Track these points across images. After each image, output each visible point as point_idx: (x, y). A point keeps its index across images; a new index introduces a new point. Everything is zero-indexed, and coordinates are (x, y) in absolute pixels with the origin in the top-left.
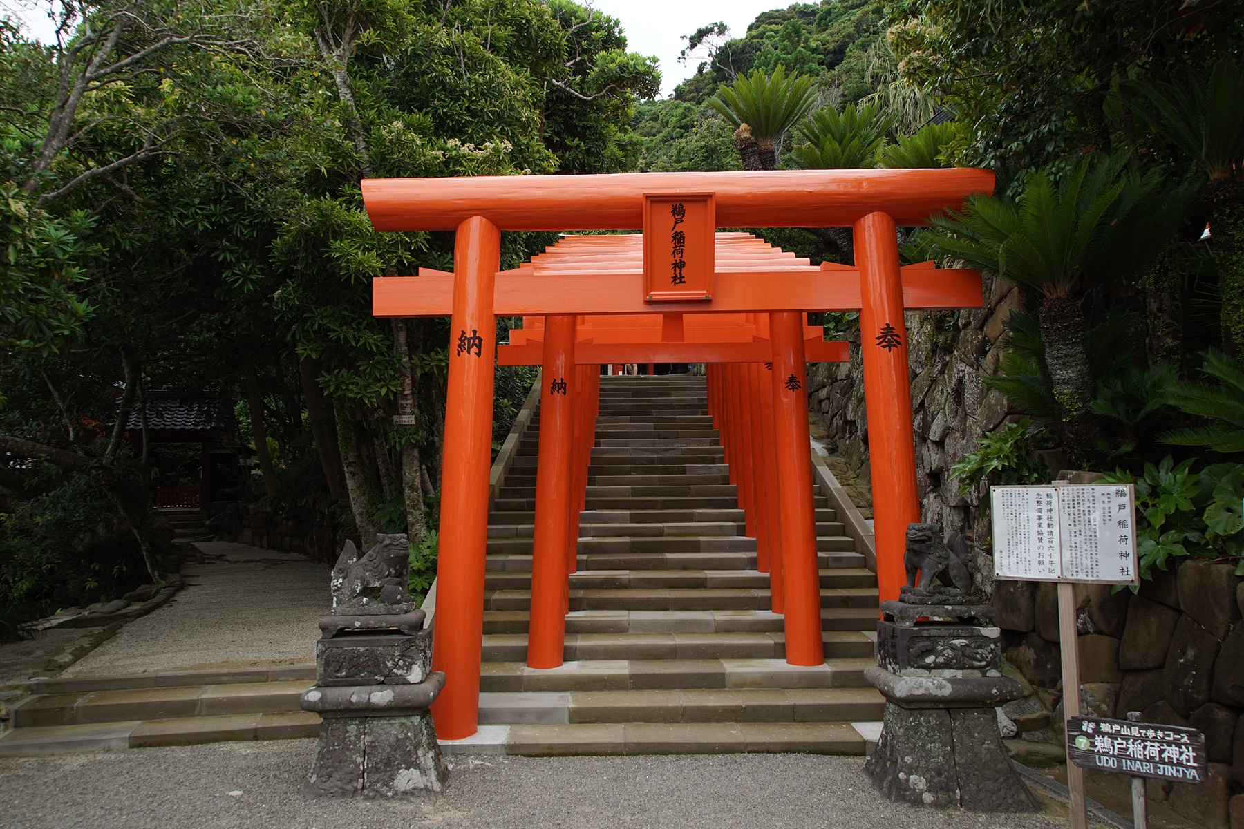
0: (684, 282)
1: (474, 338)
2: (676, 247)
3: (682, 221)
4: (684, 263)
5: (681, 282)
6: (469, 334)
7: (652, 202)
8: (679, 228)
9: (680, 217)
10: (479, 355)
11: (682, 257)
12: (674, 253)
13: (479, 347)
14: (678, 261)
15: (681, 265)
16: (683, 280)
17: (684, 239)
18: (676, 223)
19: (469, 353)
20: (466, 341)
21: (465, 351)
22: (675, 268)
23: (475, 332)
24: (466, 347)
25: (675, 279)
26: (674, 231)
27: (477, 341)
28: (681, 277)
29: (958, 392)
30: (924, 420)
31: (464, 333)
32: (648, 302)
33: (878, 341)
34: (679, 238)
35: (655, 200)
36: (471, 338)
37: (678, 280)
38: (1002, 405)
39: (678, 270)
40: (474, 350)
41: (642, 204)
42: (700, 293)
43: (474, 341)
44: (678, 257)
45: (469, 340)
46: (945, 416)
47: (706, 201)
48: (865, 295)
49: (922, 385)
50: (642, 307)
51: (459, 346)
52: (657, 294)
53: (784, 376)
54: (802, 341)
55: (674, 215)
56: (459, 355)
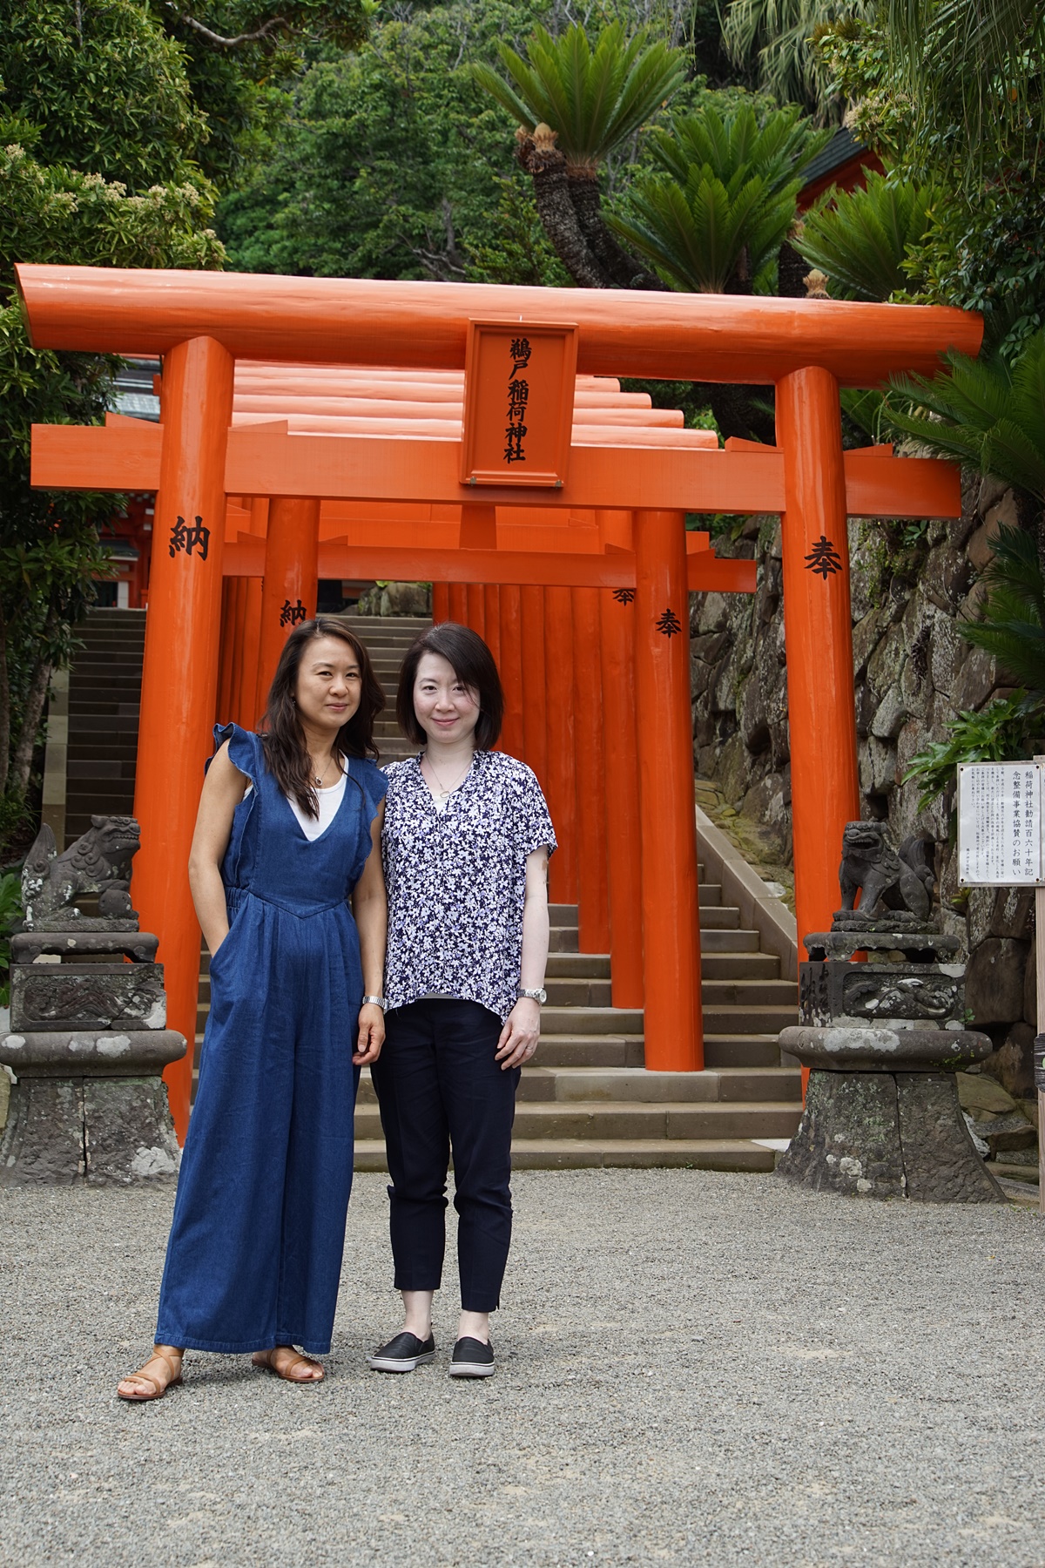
0: (523, 459)
1: (199, 529)
2: (514, 403)
3: (525, 365)
4: (525, 429)
5: (519, 458)
6: (190, 523)
7: (482, 334)
8: (520, 375)
9: (522, 358)
10: (204, 556)
11: (522, 420)
12: (510, 412)
13: (205, 544)
14: (516, 426)
15: (518, 432)
16: (522, 455)
17: (526, 394)
18: (516, 367)
19: (189, 551)
20: (185, 534)
21: (183, 550)
22: (510, 435)
23: (199, 520)
24: (185, 543)
25: (509, 452)
26: (513, 380)
27: (202, 535)
28: (519, 451)
29: (922, 652)
30: (865, 701)
31: (181, 520)
32: (466, 487)
33: (808, 562)
34: (519, 391)
35: (488, 331)
36: (194, 529)
37: (514, 455)
38: (989, 673)
39: (515, 440)
40: (198, 548)
41: (465, 334)
42: (548, 477)
43: (198, 535)
44: (516, 419)
45: (190, 531)
46: (900, 694)
47: (564, 337)
48: (790, 491)
49: (863, 641)
50: (455, 494)
51: (173, 541)
52: (482, 475)
53: (656, 612)
54: (685, 557)
55: (514, 355)
56: (172, 554)
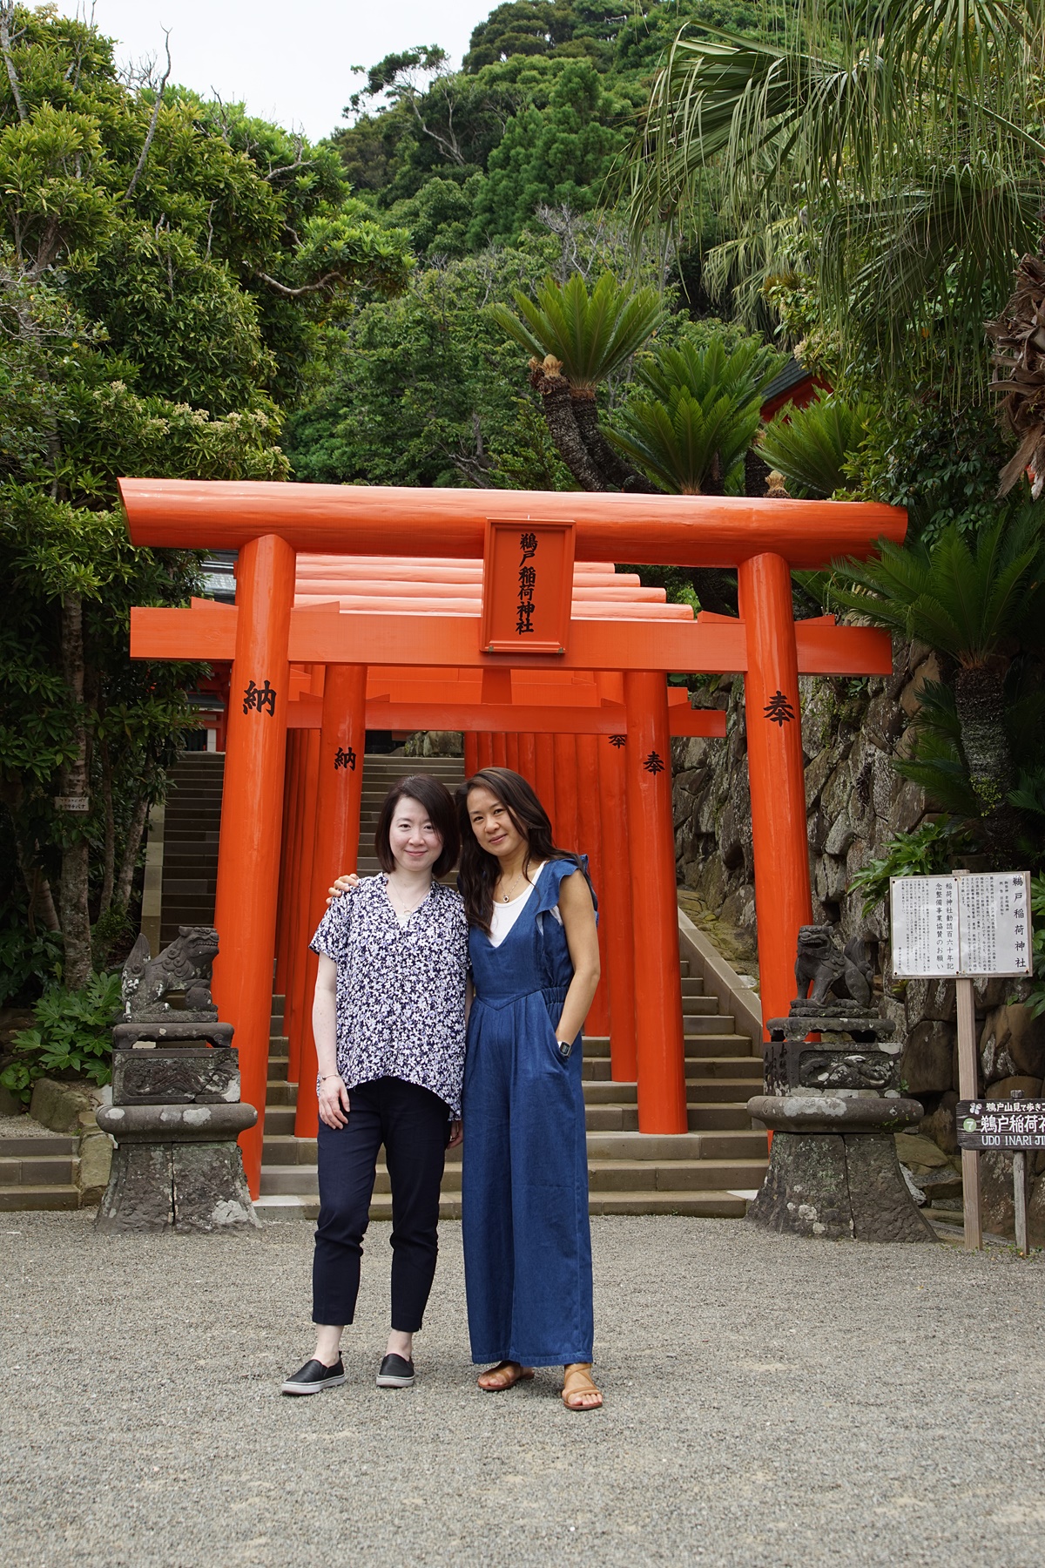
0: (532, 630)
1: (267, 691)
2: (524, 586)
3: (533, 555)
4: (534, 606)
5: (528, 630)
6: (260, 686)
7: (497, 530)
8: (528, 564)
9: (531, 549)
10: (271, 712)
11: (530, 599)
12: (521, 593)
13: (272, 703)
14: (526, 604)
15: (529, 609)
16: (530, 627)
17: (534, 577)
18: (525, 557)
19: (259, 709)
20: (256, 695)
21: (255, 708)
22: (521, 612)
23: (267, 683)
24: (256, 702)
25: (520, 625)
26: (523, 567)
27: (270, 696)
28: (529, 624)
29: (865, 784)
30: (818, 825)
31: (253, 684)
32: (485, 654)
33: (767, 713)
34: (528, 575)
35: (501, 527)
36: (263, 691)
37: (524, 628)
38: (919, 801)
39: (525, 615)
40: (266, 706)
41: (483, 530)
42: (552, 645)
43: (266, 696)
44: (525, 599)
45: (260, 693)
46: (848, 818)
47: (564, 532)
48: (751, 654)
49: (816, 775)
50: (477, 660)
51: (246, 701)
52: (499, 644)
53: (643, 754)
54: (667, 708)
55: (524, 546)
56: (246, 712)
